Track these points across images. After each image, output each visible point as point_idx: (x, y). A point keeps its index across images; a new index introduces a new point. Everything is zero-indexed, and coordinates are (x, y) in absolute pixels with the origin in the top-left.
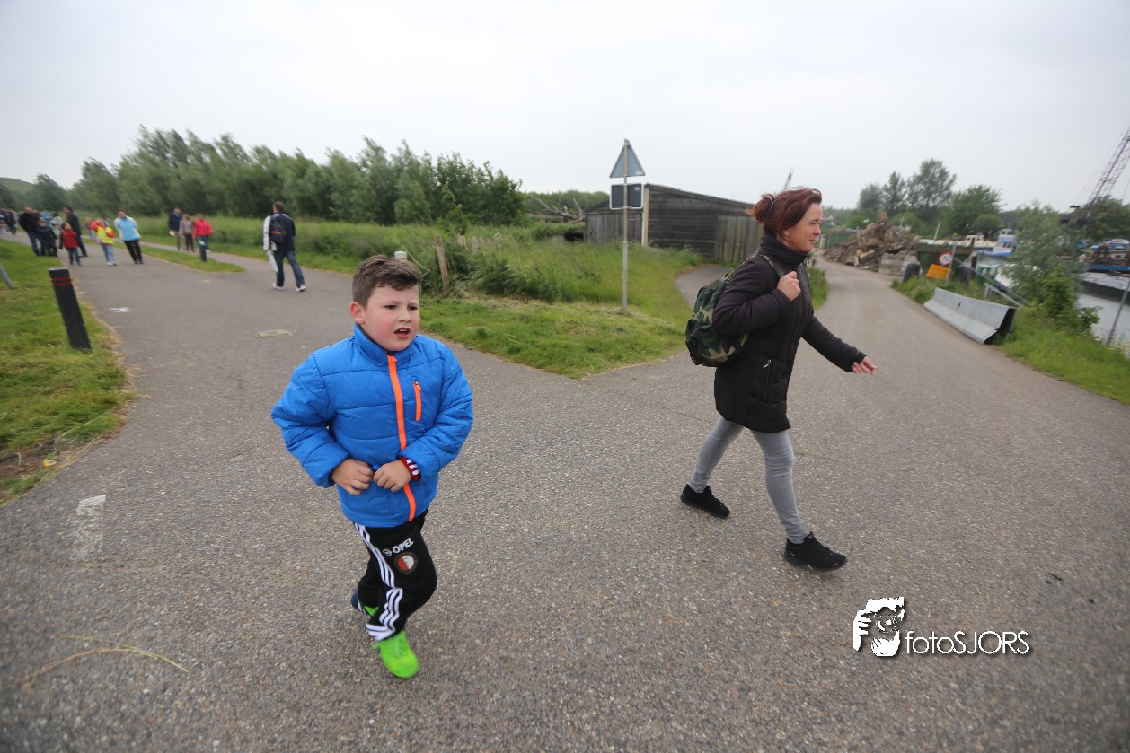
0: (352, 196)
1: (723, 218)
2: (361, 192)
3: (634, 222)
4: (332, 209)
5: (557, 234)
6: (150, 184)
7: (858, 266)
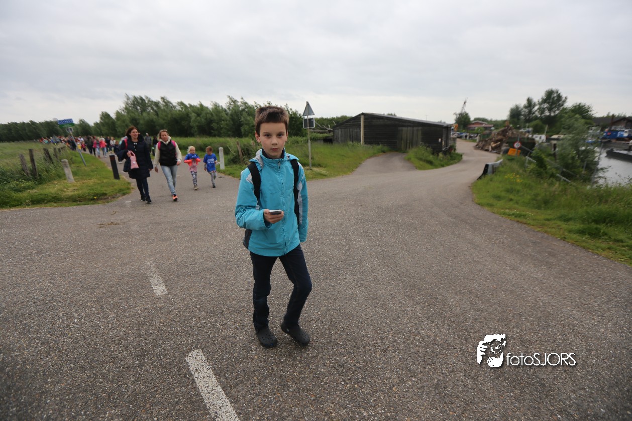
0: (222, 124)
1: (400, 128)
2: (226, 122)
3: (357, 132)
4: (212, 131)
5: (320, 139)
6: (130, 122)
7: (491, 151)
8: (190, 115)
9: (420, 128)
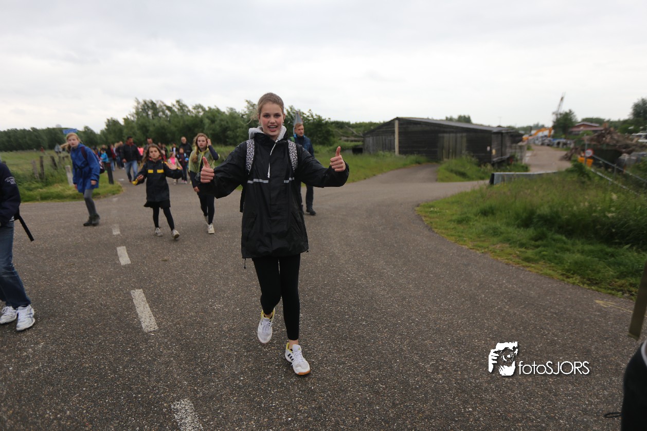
0: (237, 132)
1: (441, 135)
2: (242, 130)
3: (390, 140)
4: (227, 140)
5: (348, 149)
6: (138, 129)
8: (204, 122)
9: (464, 134)
